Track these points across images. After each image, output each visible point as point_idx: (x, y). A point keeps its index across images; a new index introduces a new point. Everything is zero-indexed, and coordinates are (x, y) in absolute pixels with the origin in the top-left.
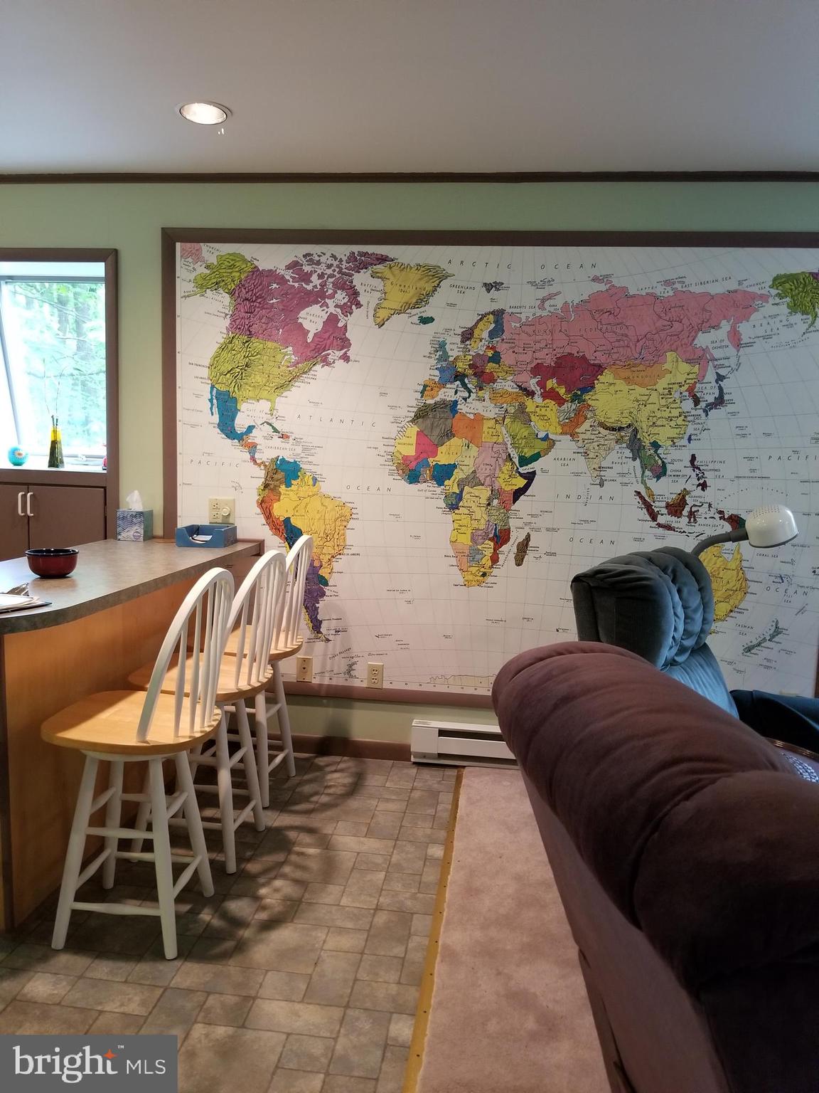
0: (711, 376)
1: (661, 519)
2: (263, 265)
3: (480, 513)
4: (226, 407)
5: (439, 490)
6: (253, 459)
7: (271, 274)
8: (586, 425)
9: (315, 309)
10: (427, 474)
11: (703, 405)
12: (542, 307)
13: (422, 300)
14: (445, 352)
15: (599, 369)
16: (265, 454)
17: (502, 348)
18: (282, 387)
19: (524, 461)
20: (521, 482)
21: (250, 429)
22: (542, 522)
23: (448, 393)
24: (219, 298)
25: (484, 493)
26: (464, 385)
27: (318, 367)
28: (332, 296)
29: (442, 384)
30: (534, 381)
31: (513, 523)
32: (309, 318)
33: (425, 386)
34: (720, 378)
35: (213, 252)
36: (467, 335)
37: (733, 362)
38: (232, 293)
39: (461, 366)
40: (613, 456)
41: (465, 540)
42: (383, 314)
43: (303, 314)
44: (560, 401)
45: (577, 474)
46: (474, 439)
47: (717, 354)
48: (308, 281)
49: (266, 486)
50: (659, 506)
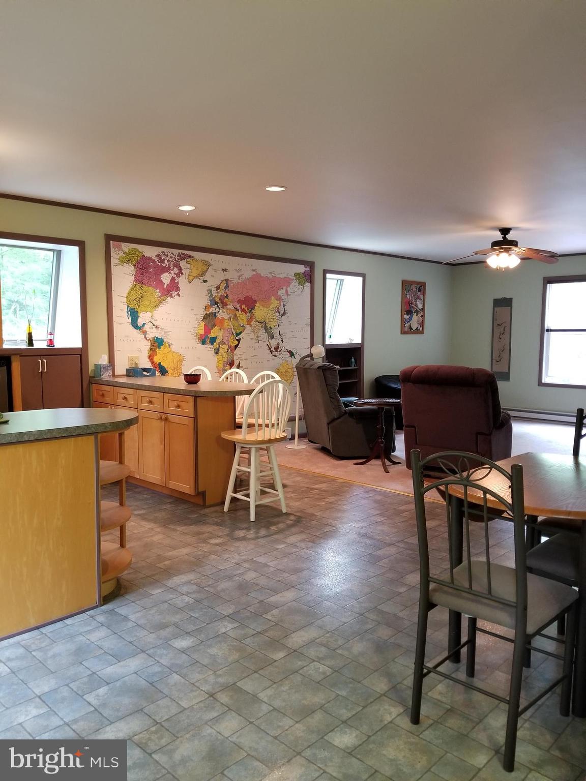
0: (282, 305)
1: (273, 353)
2: (147, 255)
3: (225, 355)
4: (134, 315)
5: (212, 347)
6: (145, 338)
7: (149, 259)
8: (253, 321)
9: (167, 274)
10: (208, 341)
11: (281, 314)
12: (239, 279)
13: (203, 274)
14: (212, 294)
15: (255, 302)
16: (150, 336)
17: (229, 293)
18: (156, 306)
19: (237, 335)
20: (236, 343)
21: (144, 324)
22: (243, 357)
23: (213, 309)
24: (129, 267)
25: (226, 347)
26: (218, 306)
27: (169, 298)
28: (172, 270)
29: (211, 306)
30: (238, 305)
31: (235, 358)
32: (165, 278)
33: (206, 307)
34: (284, 305)
35: (126, 247)
36: (218, 288)
37: (287, 300)
38: (134, 265)
39: (217, 299)
40: (261, 332)
41: (221, 366)
42: (191, 278)
43: (162, 276)
44: (246, 313)
45: (252, 339)
46: (222, 327)
47: (283, 297)
48: (164, 263)
49: (151, 349)
50: (273, 349)
